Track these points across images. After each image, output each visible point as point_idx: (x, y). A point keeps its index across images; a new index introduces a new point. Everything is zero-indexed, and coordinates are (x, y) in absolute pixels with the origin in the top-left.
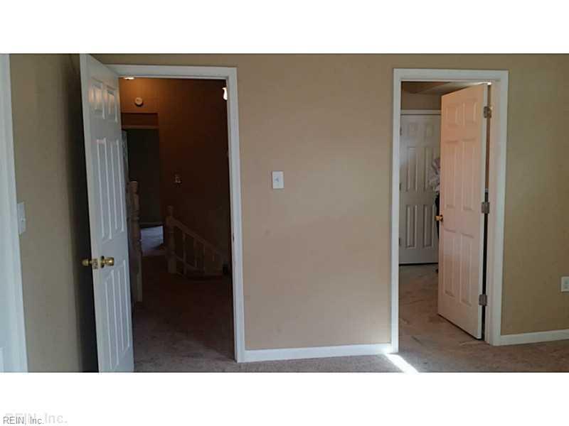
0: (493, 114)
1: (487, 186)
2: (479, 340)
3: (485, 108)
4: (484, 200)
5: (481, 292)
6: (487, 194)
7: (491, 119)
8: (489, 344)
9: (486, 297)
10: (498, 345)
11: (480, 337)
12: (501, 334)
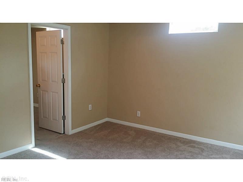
0: (65, 43)
1: (63, 72)
2: (63, 134)
3: (61, 40)
4: (62, 78)
5: (63, 115)
6: (63, 75)
7: (64, 45)
8: (67, 135)
9: (65, 116)
10: (71, 134)
11: (63, 133)
12: (72, 130)
